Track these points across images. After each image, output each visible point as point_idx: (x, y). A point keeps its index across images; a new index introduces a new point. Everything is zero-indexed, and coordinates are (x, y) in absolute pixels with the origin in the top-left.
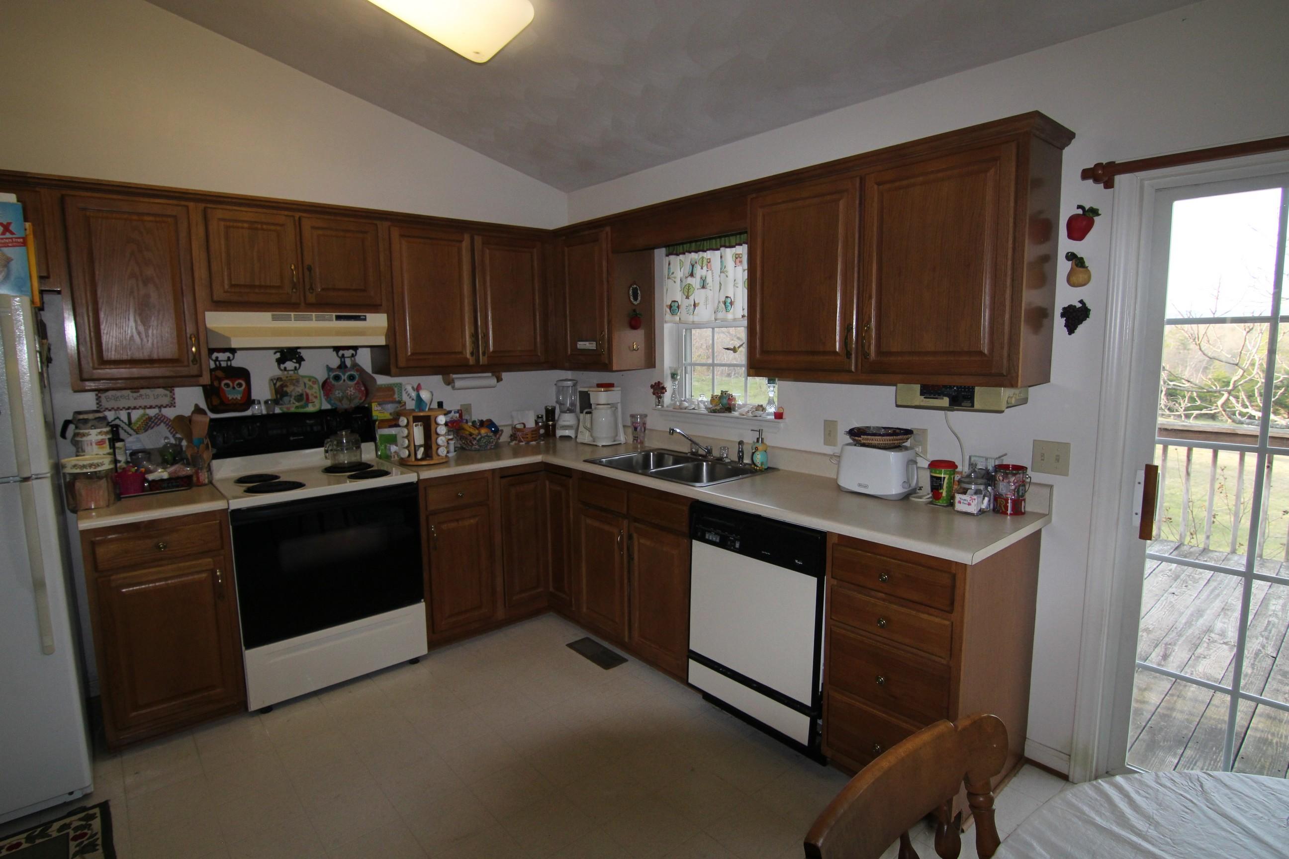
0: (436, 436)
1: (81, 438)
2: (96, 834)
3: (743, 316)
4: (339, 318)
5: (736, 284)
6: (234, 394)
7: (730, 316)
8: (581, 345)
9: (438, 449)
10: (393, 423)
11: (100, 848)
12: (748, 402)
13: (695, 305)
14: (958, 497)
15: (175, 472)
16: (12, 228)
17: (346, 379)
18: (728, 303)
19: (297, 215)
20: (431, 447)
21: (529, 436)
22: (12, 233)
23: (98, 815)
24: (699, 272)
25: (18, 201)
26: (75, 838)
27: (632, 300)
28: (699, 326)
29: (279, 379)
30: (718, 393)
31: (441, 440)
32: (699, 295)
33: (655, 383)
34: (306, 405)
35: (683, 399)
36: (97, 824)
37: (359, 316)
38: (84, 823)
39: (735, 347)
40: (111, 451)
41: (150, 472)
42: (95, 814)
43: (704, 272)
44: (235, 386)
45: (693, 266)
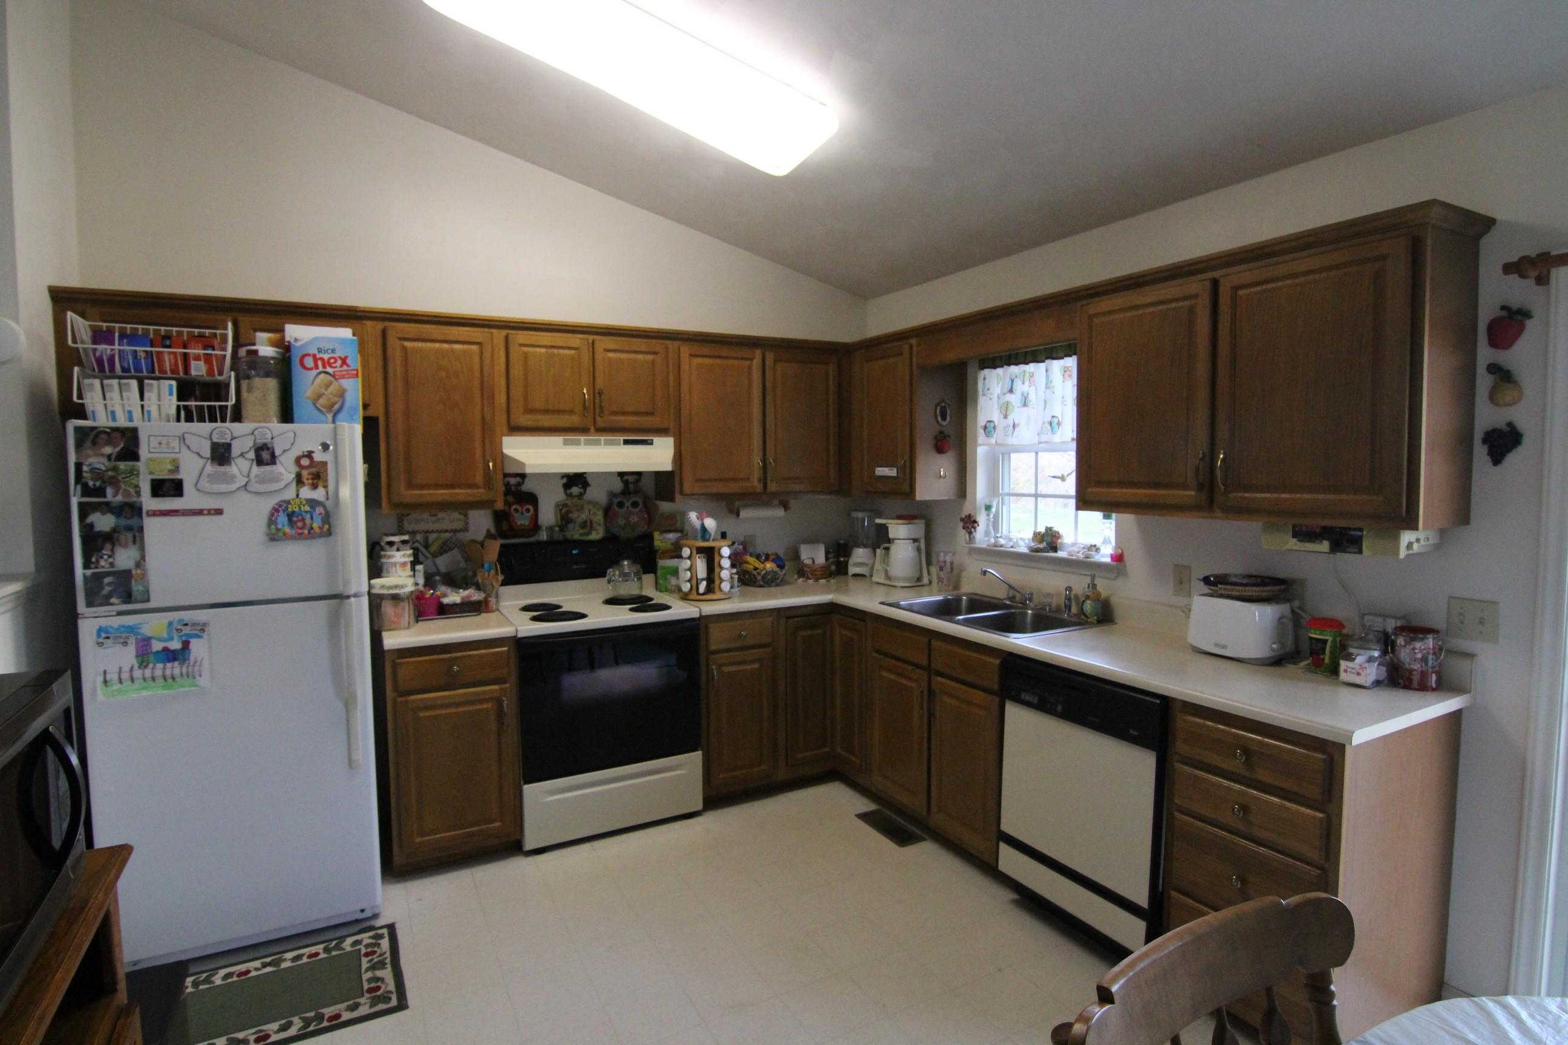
0: (719, 570)
1: (387, 559)
2: (385, 953)
3: (1073, 439)
4: (626, 442)
5: (1065, 401)
6: (522, 520)
7: (1057, 438)
8: (881, 471)
9: (721, 583)
10: (674, 554)
11: (389, 966)
12: (1080, 541)
13: (1014, 426)
14: (1343, 664)
15: (468, 596)
16: (348, 361)
17: (629, 505)
18: (1054, 424)
19: (591, 338)
20: (713, 582)
21: (819, 573)
22: (348, 366)
23: (386, 935)
24: (1019, 388)
25: (354, 335)
26: (367, 955)
27: (939, 419)
28: (1019, 449)
29: (565, 505)
30: (1042, 529)
31: (725, 574)
32: (1018, 414)
33: (966, 516)
34: (589, 533)
35: (998, 535)
36: (385, 943)
37: (647, 440)
38: (374, 941)
39: (1063, 476)
40: (412, 573)
41: (445, 595)
42: (383, 934)
43: (1025, 388)
44: (524, 510)
45: (1012, 381)
